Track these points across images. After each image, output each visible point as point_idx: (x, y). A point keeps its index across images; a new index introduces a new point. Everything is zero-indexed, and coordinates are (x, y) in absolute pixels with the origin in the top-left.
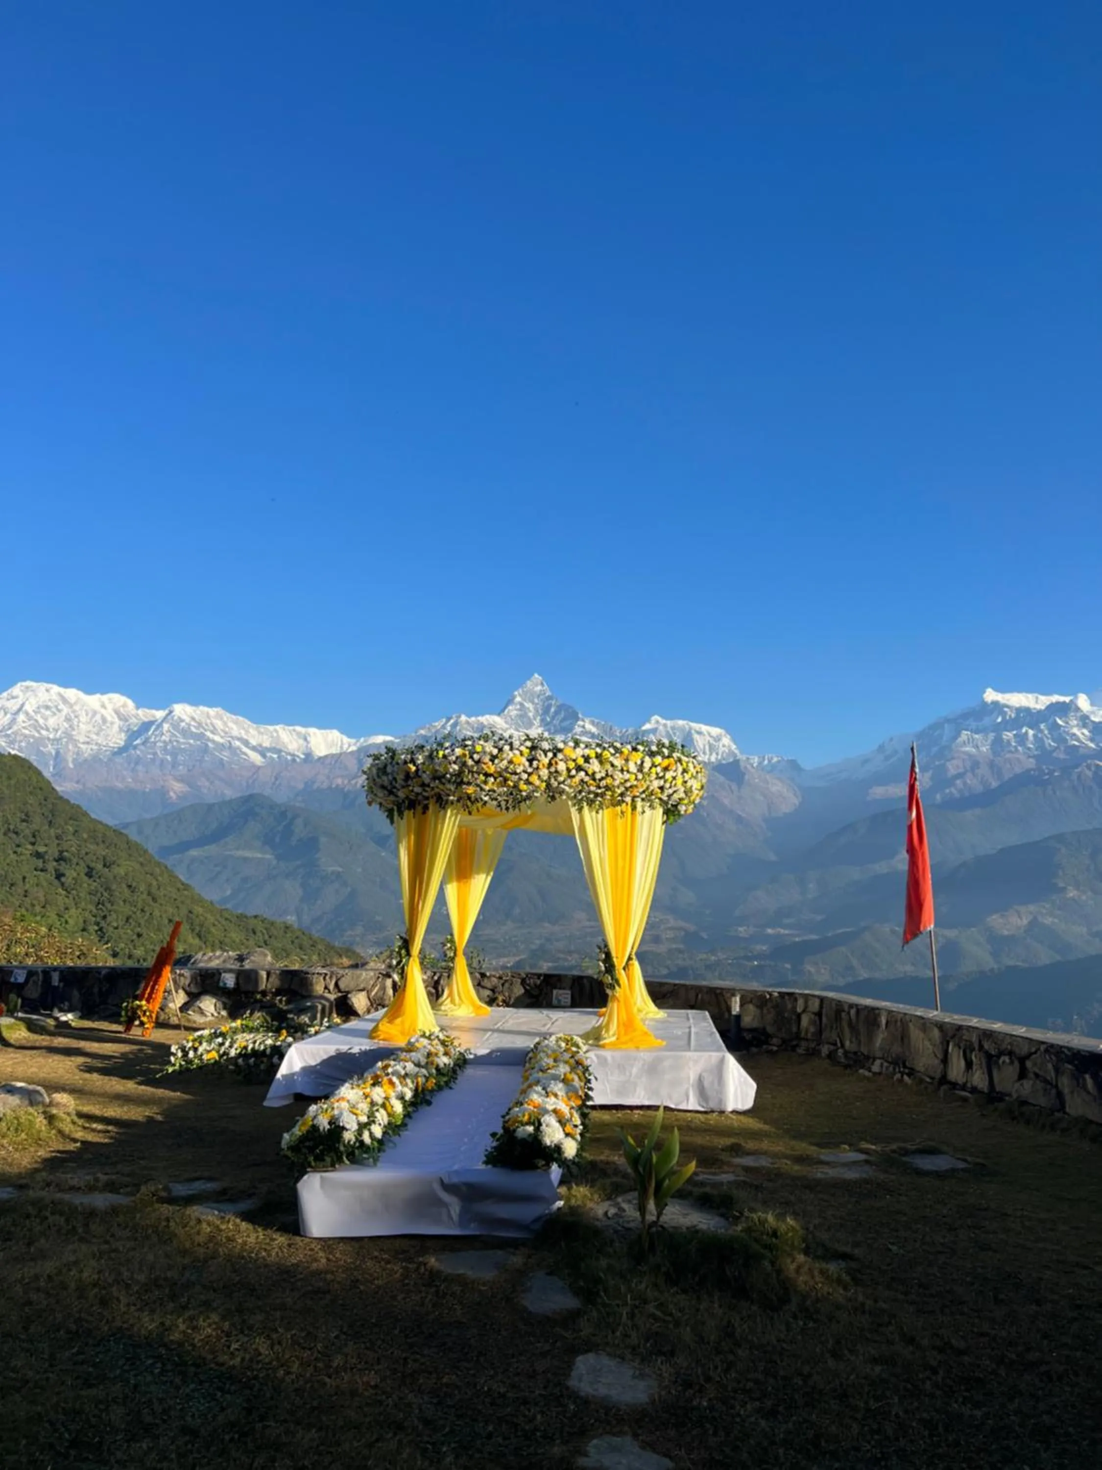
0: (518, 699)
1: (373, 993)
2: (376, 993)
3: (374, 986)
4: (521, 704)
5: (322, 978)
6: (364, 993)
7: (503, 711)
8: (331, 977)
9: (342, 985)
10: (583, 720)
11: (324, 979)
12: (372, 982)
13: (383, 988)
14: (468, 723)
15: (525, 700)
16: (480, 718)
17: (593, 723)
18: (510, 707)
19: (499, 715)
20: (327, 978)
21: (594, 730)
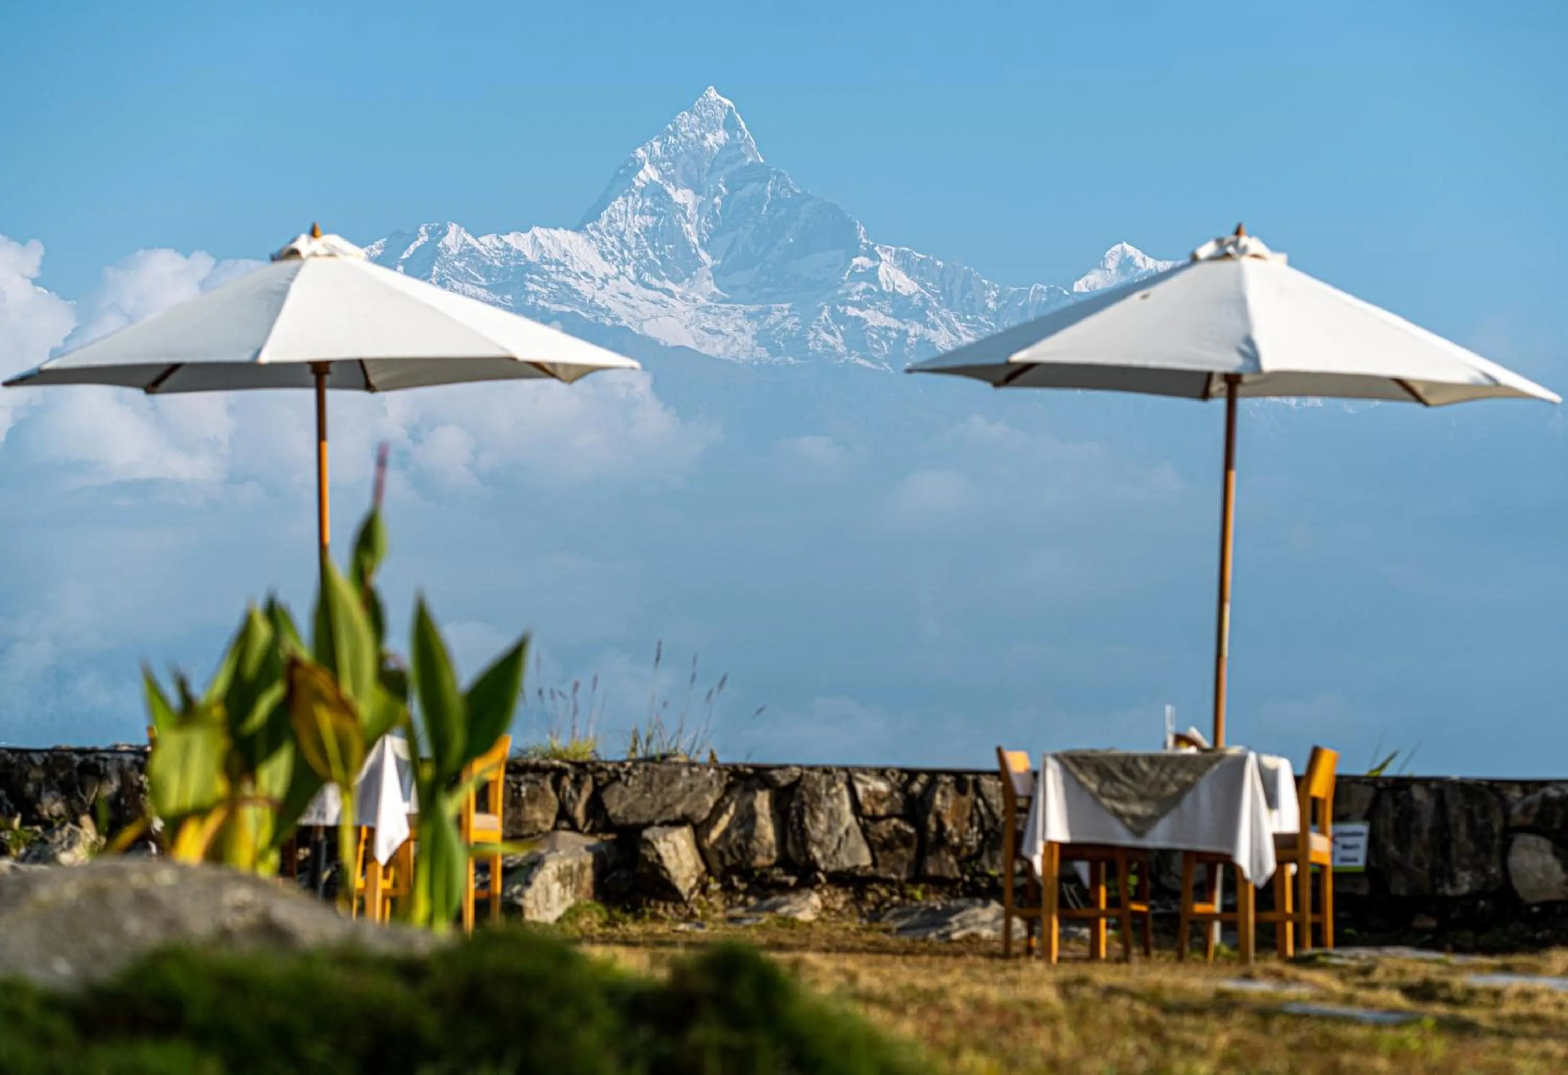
0: (649, 174)
1: (715, 834)
2: (726, 833)
3: (718, 810)
4: (656, 192)
5: (548, 784)
6: (686, 831)
7: (594, 215)
8: (577, 783)
9: (615, 805)
10: (873, 256)
11: (557, 786)
12: (711, 801)
13: (747, 818)
14: (469, 253)
15: (671, 179)
16: (510, 238)
17: (906, 265)
18: (618, 203)
19: (579, 228)
20: (567, 783)
21: (906, 285)
